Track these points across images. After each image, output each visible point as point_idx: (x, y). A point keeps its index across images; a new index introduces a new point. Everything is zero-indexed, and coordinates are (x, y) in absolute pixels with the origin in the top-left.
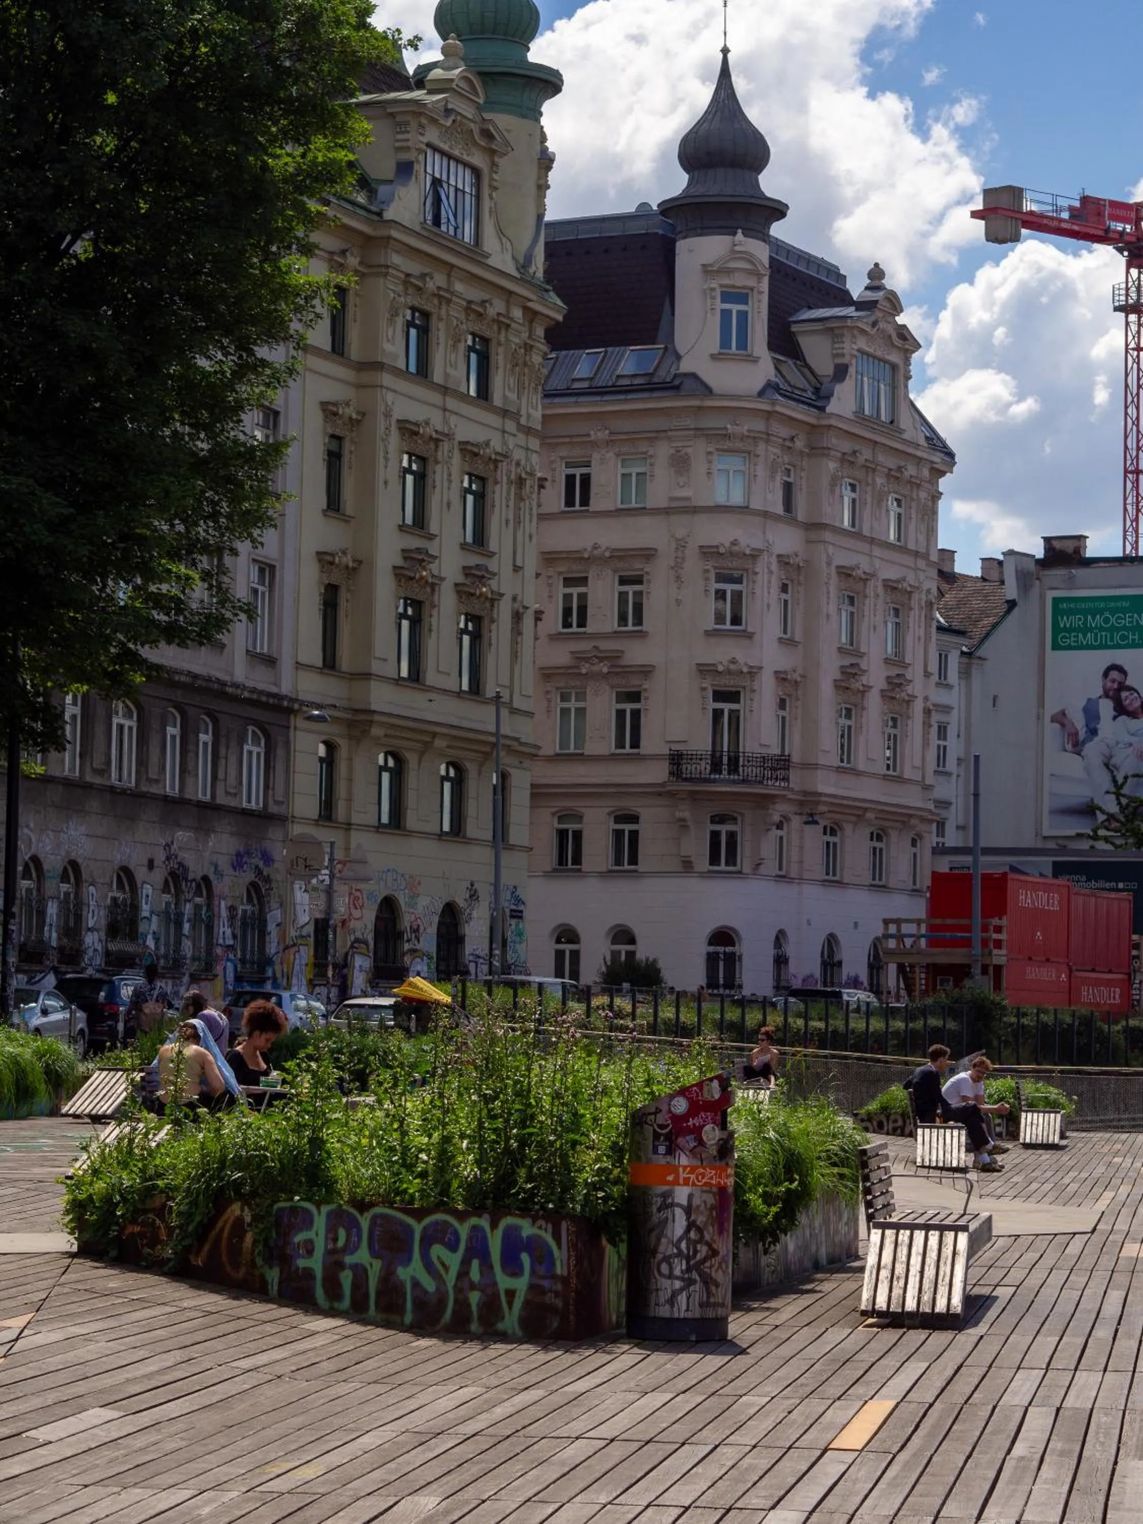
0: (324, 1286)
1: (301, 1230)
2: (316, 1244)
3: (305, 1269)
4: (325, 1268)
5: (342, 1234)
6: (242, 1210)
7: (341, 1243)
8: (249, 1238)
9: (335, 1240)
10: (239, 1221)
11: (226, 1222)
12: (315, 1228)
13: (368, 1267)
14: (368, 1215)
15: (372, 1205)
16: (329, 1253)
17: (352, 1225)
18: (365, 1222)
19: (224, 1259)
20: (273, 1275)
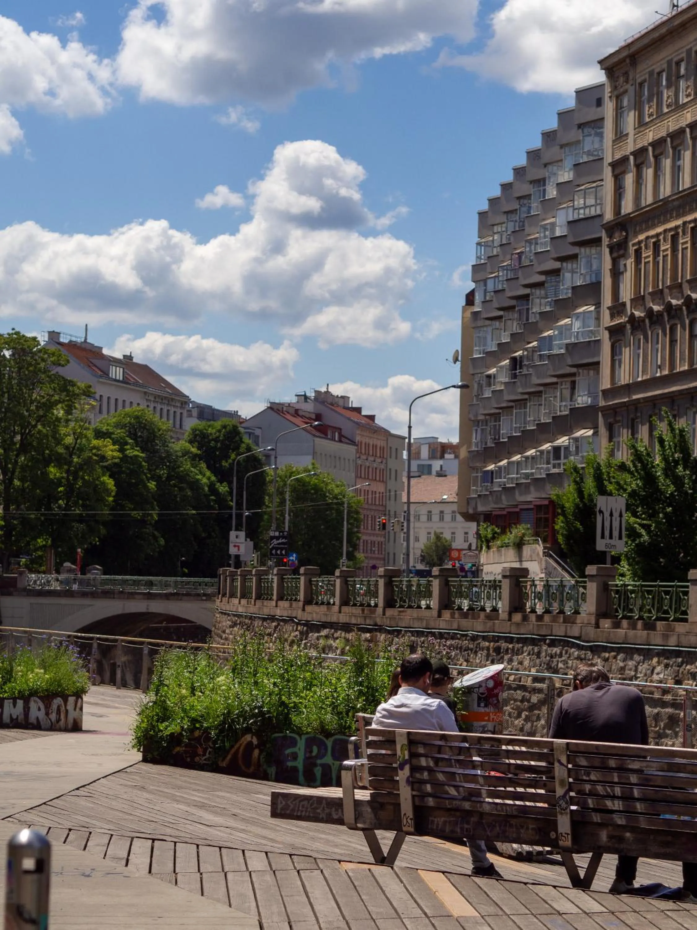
0: (304, 776)
1: (290, 747)
2: (299, 755)
3: (291, 767)
4: (305, 766)
5: (315, 749)
6: (252, 738)
7: (314, 753)
8: (256, 752)
9: (311, 752)
10: (250, 743)
11: (241, 745)
12: (298, 745)
13: (332, 765)
14: (332, 739)
15: (333, 735)
16: (306, 759)
17: (322, 745)
18: (329, 743)
19: (240, 762)
20: (272, 771)
